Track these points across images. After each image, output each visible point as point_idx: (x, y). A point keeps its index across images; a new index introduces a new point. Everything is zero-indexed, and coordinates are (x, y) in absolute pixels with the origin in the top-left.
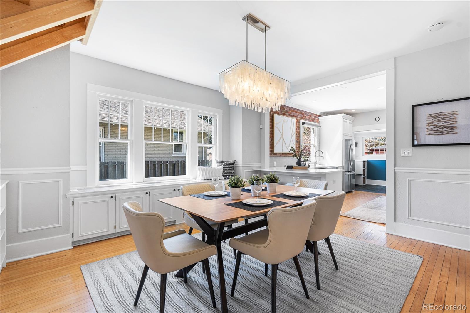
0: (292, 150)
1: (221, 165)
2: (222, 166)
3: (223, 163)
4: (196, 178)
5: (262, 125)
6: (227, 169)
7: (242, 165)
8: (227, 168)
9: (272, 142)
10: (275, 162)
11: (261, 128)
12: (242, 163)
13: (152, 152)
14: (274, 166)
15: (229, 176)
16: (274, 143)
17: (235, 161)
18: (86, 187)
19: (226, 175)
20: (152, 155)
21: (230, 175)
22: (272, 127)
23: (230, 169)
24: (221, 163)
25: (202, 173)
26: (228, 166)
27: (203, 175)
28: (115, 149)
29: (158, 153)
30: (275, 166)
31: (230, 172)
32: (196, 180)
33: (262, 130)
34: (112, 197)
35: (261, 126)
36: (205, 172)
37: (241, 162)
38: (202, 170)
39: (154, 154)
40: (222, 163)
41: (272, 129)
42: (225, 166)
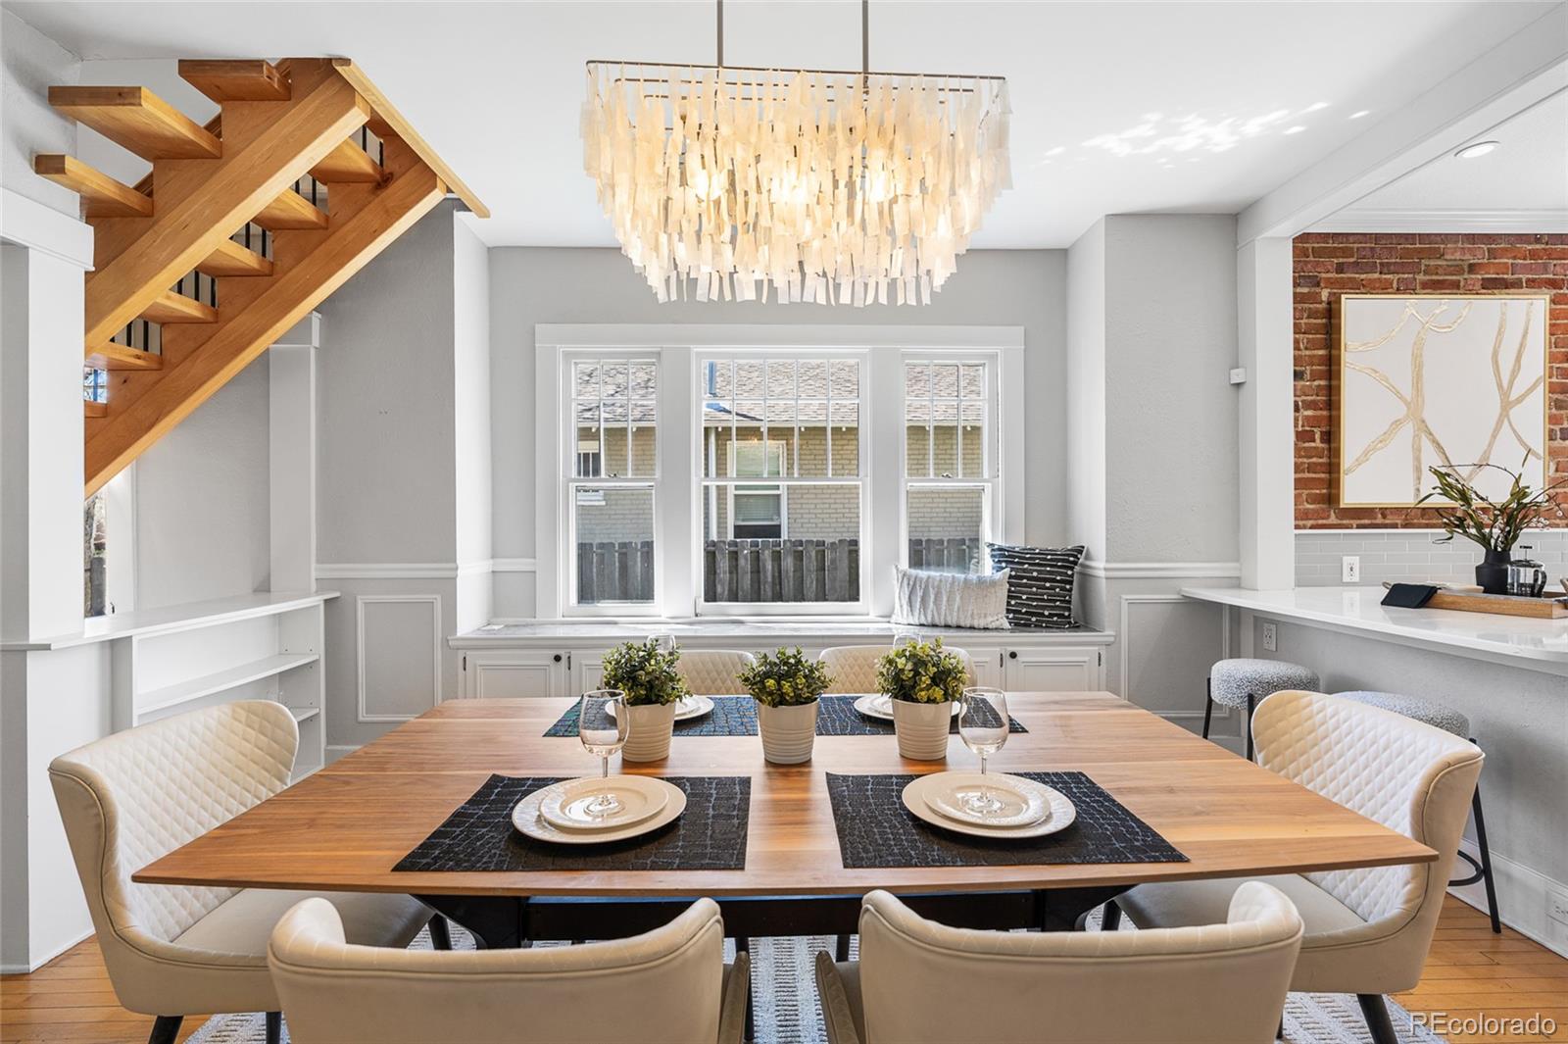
0: (1445, 494)
1: (1004, 565)
2: (1007, 570)
3: (1015, 557)
4: (890, 616)
5: (1243, 367)
6: (1031, 586)
7: (1106, 569)
8: (1028, 578)
9: (1330, 449)
10: (1355, 560)
11: (1238, 385)
12: (1107, 561)
13: (924, 507)
14: (1346, 579)
15: (1043, 615)
16: (1338, 456)
17: (1080, 550)
18: (533, 620)
19: (1026, 613)
20: (926, 520)
21: (1046, 613)
22: (1330, 371)
23: (1048, 585)
24: (1004, 556)
25: (910, 598)
26: (1035, 574)
27: (911, 606)
28: (815, 501)
29: (945, 512)
30: (1356, 579)
31: (1043, 600)
32: (889, 622)
33: (1244, 390)
34: (558, 658)
35: (1233, 372)
36: (920, 593)
37: (1104, 559)
38: (909, 584)
39: (932, 515)
40: (1009, 556)
41: (1330, 379)
42: (1024, 570)
